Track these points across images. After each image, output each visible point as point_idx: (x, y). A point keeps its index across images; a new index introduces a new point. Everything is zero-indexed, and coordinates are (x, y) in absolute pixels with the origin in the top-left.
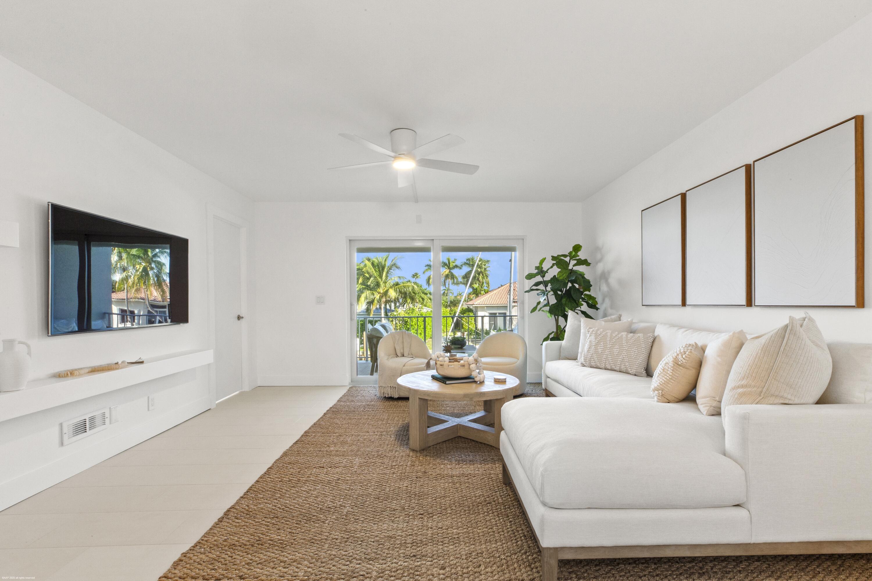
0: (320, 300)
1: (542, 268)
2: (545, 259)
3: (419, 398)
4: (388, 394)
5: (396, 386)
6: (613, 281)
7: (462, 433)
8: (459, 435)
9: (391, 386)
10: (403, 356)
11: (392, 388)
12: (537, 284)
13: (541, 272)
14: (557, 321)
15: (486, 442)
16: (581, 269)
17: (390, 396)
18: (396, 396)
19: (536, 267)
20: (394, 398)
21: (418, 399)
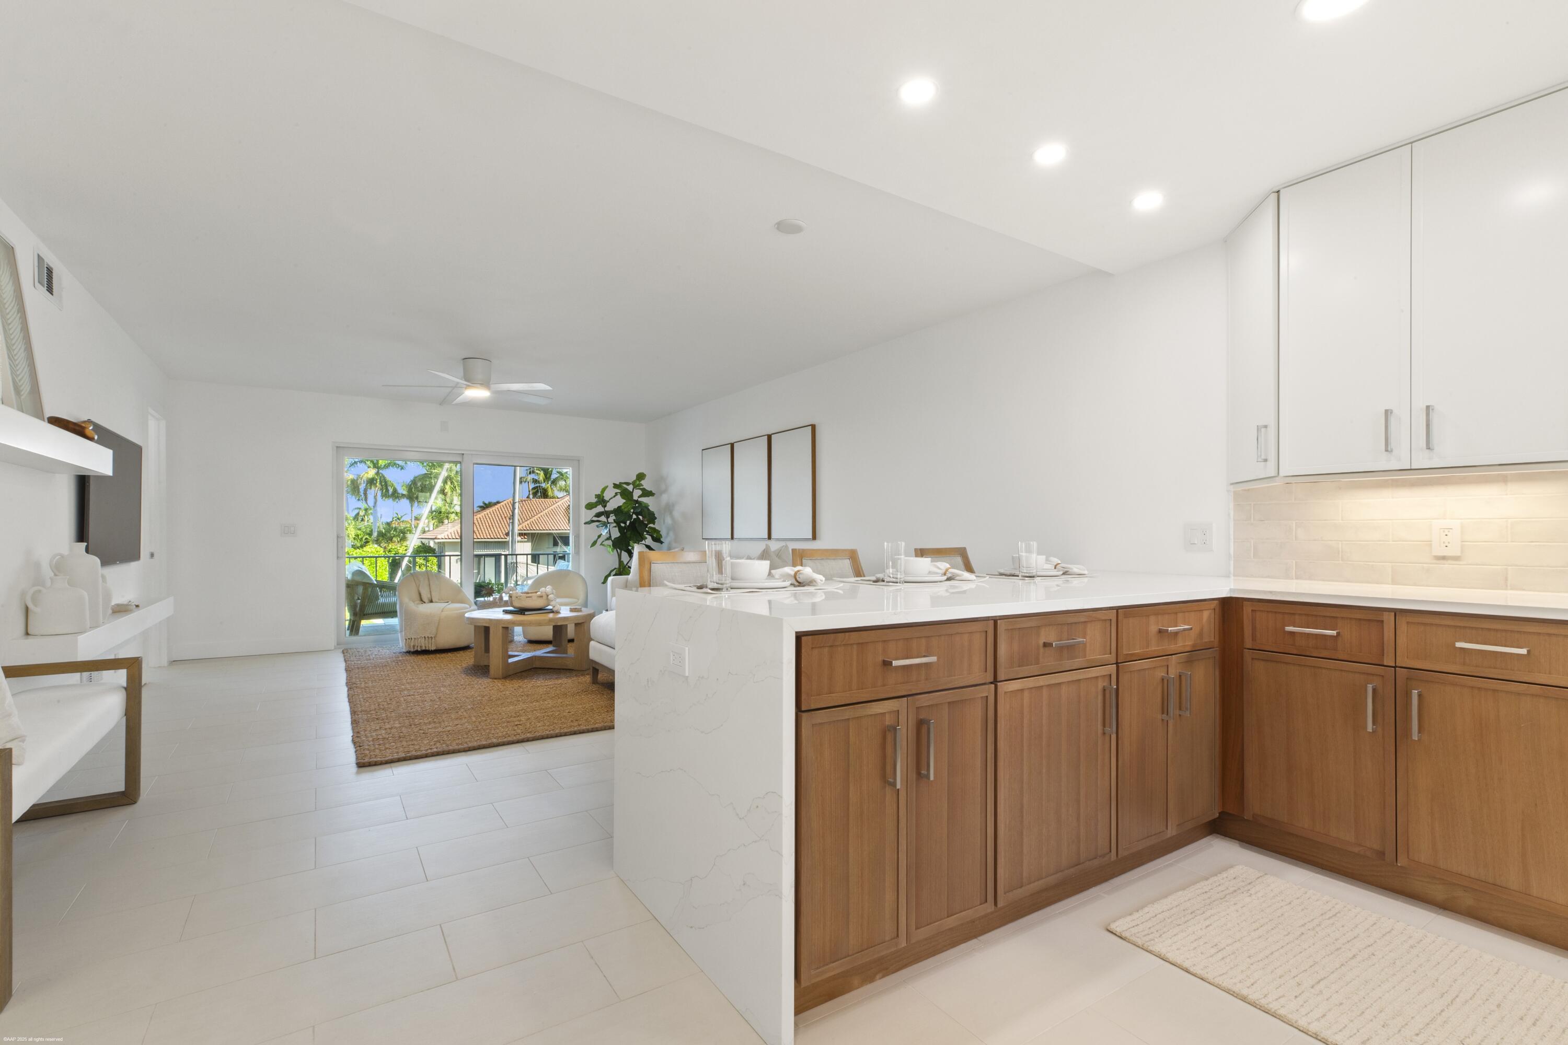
0: (288, 531)
1: (603, 497)
2: (607, 486)
3: (503, 627)
4: (421, 647)
5: (433, 636)
6: (676, 514)
7: (537, 665)
8: (534, 666)
9: (425, 637)
10: (431, 601)
11: (427, 639)
12: (599, 515)
13: (601, 501)
14: (620, 556)
15: (565, 668)
16: (644, 500)
17: (424, 648)
18: (433, 648)
19: (596, 495)
20: (429, 650)
21: (501, 628)
